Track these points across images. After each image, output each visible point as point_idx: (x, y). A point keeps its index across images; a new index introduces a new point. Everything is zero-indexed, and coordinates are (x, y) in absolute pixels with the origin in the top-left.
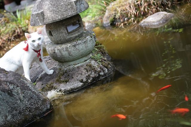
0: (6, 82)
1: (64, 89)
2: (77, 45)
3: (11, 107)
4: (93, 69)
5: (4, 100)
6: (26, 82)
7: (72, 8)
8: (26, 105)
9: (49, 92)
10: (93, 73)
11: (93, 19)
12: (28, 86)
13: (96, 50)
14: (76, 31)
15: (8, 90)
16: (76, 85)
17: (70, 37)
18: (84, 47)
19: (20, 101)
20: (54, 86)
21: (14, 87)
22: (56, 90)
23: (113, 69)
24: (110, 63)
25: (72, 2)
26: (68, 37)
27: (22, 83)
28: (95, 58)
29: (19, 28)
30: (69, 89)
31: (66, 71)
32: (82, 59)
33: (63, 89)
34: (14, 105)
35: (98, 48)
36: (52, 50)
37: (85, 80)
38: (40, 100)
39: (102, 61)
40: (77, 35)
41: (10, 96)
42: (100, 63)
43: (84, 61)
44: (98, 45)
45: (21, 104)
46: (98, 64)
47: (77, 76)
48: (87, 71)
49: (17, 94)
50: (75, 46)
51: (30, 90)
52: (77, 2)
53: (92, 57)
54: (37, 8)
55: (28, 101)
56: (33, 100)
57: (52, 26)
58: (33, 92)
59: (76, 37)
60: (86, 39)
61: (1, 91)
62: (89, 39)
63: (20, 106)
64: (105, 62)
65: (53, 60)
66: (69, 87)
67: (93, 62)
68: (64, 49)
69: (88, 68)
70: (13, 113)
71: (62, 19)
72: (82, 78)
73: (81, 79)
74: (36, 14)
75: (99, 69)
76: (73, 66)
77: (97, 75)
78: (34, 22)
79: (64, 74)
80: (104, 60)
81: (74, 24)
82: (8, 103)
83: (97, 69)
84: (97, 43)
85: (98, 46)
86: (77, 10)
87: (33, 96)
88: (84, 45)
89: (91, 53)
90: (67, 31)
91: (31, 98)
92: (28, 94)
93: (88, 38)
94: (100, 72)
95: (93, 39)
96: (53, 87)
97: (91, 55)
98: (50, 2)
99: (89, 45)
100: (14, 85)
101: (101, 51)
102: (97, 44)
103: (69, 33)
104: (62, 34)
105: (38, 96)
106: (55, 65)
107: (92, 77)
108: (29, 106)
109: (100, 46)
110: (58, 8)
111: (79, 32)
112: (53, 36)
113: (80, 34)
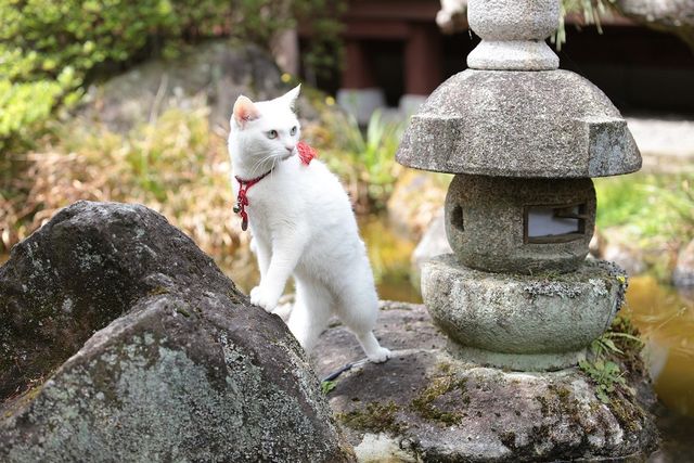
0: (220, 328)
1: (432, 444)
2: (542, 295)
3: (201, 431)
4: (568, 411)
5: (183, 391)
6: (294, 358)
7: (573, 146)
8: (259, 447)
9: (369, 438)
10: (564, 426)
11: (644, 243)
12: (297, 379)
13: (607, 347)
14: (559, 241)
15: (213, 362)
16: (481, 445)
17: (527, 257)
18: (566, 315)
19: (244, 419)
20: (398, 420)
21: (240, 359)
22: (397, 440)
23: (645, 442)
24: (644, 414)
25: (582, 124)
26: (520, 255)
27: (278, 358)
28: (592, 371)
29: (360, 181)
30: (448, 453)
31: (465, 380)
32: (542, 356)
33: (426, 444)
34: (215, 425)
35: (618, 341)
36: (439, 281)
37: (521, 440)
38: (322, 446)
39: (615, 394)
40: (556, 257)
41: (213, 386)
42: (605, 399)
43: (548, 371)
44: (622, 332)
45: (243, 432)
46: (594, 399)
47: (498, 415)
48: (544, 411)
49: (243, 392)
50: (531, 296)
51: (298, 393)
52: (599, 132)
53: (584, 365)
54: (443, 102)
55: (275, 432)
56: (291, 438)
57: (475, 191)
58: (307, 408)
59: (550, 265)
60: (585, 285)
61: (188, 354)
62: (596, 289)
63: (234, 441)
64: (627, 403)
65: (431, 325)
66: (451, 447)
67: (578, 386)
68: (488, 295)
69: (550, 397)
70: (199, 456)
71: (519, 175)
72: (513, 430)
73: (509, 430)
74: (429, 122)
75: (592, 421)
76: (500, 371)
77: (578, 441)
78: (411, 150)
79: (450, 389)
80: (626, 396)
81: (559, 214)
82: (194, 411)
83: (586, 416)
84: (623, 321)
85: (621, 335)
86: (589, 160)
87: (302, 420)
88: (567, 306)
89: (585, 351)
90: (525, 230)
91: (291, 425)
92: (284, 409)
93: (596, 285)
94: (593, 431)
95: (613, 297)
96: (390, 421)
97: (581, 357)
98: (500, 95)
99: (588, 313)
100: (246, 351)
101: (627, 357)
102: (623, 327)
103: (528, 240)
104: (501, 231)
105: (319, 431)
106: (434, 347)
107: (553, 440)
108: (271, 452)
109: (629, 336)
110: (522, 128)
111: (568, 249)
112: (463, 230)
113: (571, 261)
